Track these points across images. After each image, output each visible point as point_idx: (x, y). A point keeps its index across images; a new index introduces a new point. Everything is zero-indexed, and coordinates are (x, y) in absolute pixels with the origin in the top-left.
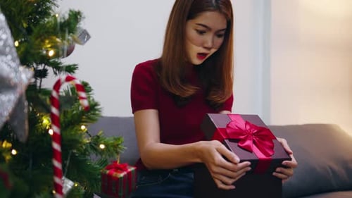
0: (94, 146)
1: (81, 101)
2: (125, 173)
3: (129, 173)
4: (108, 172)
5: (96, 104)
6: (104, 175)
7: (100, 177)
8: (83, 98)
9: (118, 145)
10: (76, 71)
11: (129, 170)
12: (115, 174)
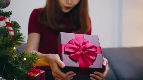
0: (21, 59)
1: (10, 32)
2: (39, 74)
3: (41, 74)
4: (29, 73)
5: (21, 35)
6: (26, 75)
7: (24, 76)
8: (11, 31)
9: (34, 58)
10: (11, 16)
11: (41, 73)
12: (32, 75)
